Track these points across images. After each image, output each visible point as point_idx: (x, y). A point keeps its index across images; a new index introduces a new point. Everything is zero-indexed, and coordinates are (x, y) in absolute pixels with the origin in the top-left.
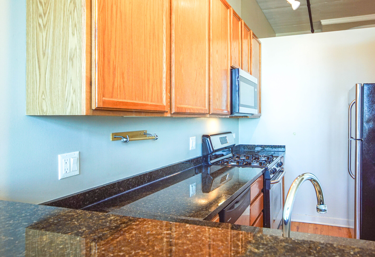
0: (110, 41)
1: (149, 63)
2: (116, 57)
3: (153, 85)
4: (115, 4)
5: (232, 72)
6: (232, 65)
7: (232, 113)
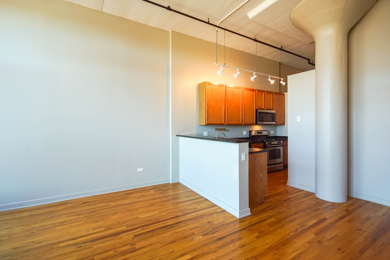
3: (220, 119)
5: (256, 111)
6: (257, 108)
7: (256, 124)
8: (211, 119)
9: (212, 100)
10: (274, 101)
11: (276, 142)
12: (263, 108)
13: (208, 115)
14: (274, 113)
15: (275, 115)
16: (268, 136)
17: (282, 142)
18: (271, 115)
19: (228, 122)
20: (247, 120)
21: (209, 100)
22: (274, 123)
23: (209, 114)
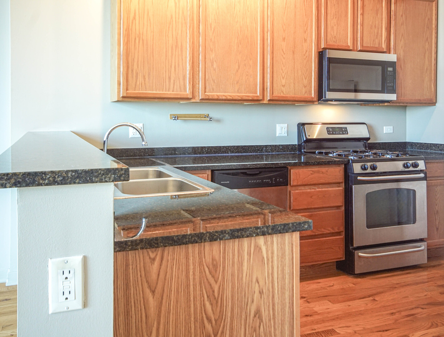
0: (134, 59)
1: (171, 67)
2: (138, 67)
3: (174, 81)
4: (138, 37)
5: (321, 55)
6: (323, 46)
7: (321, 98)
8: (140, 79)
9: (146, 16)
10: (393, 23)
11: (399, 165)
12: (349, 47)
13: (128, 67)
14: (393, 64)
15: (394, 70)
16: (369, 142)
17: (422, 165)
18: (380, 68)
19: (207, 90)
20: (284, 86)
21: (134, 18)
22: (393, 97)
23: (133, 65)
